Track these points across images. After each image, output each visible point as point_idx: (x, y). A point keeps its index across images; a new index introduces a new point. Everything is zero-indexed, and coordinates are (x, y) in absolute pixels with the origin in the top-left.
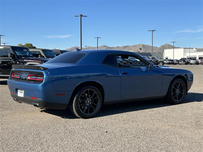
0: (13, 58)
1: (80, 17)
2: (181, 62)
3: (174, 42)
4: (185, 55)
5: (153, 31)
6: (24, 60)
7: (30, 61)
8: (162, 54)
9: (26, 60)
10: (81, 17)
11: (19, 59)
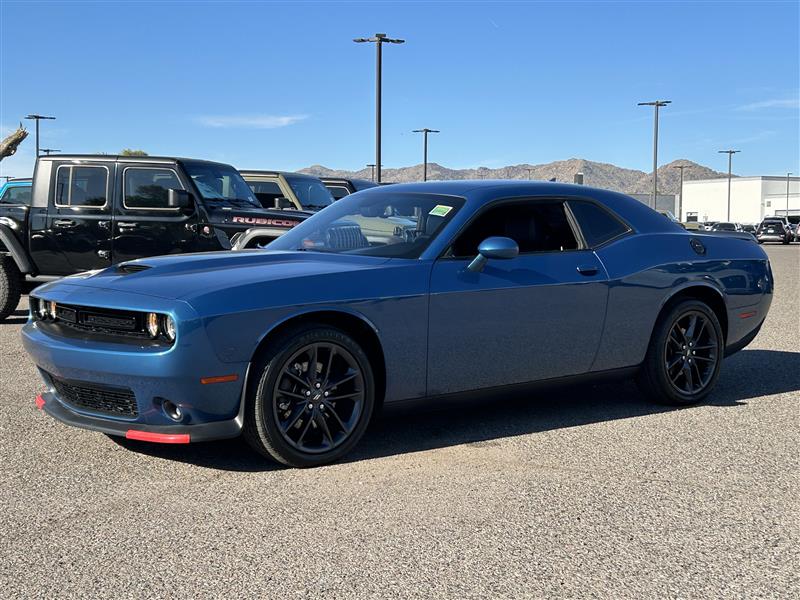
0: (188, 209)
1: (376, 44)
2: (766, 233)
3: (731, 152)
4: (769, 204)
5: (658, 105)
6: (235, 220)
7: (258, 222)
8: (672, 198)
9: (242, 221)
10: (380, 45)
11: (211, 214)
